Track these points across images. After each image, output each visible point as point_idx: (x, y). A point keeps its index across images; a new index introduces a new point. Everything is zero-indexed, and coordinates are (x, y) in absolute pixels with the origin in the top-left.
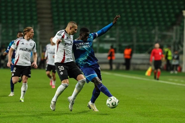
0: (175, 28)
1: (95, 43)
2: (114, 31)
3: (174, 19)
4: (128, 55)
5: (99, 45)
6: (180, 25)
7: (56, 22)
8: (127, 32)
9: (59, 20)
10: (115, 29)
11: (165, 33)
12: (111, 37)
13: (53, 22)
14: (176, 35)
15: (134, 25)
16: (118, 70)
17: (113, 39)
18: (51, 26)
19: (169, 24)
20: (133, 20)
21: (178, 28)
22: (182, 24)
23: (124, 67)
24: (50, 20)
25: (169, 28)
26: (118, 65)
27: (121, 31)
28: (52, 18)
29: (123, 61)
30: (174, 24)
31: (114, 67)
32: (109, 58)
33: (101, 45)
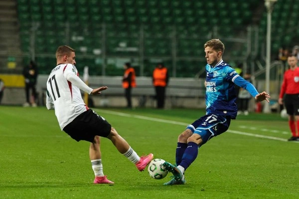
0: (249, 29)
1: (100, 56)
2: (135, 35)
3: (247, 13)
4: (161, 79)
5: (106, 61)
6: (258, 23)
7: (25, 16)
8: (160, 35)
9: (29, 11)
10: (137, 30)
11: (231, 39)
12: (129, 45)
13: (16, 16)
14: (253, 42)
15: (172, 23)
16: (142, 108)
17: (134, 49)
18: (15, 24)
19: (239, 21)
20: (171, 14)
21: (256, 29)
22: (263, 23)
23: (155, 103)
24: (13, 12)
25: (238, 30)
26: (144, 98)
27: (148, 35)
28: (15, 8)
29: (152, 91)
30: (247, 22)
31: (135, 102)
32: (126, 85)
33: (111, 61)
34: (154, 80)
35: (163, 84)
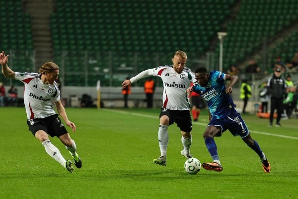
0: (208, 54)
1: (108, 73)
2: (131, 59)
3: (207, 44)
4: (149, 88)
5: (112, 76)
6: (214, 50)
7: (58, 47)
8: (148, 59)
9: (60, 44)
10: (133, 56)
11: (196, 61)
12: (128, 66)
13: (52, 47)
14: (210, 63)
15: (156, 51)
16: (136, 108)
17: (131, 68)
18: (51, 52)
19: (201, 49)
20: (155, 45)
21: (213, 54)
22: (217, 50)
23: (145, 105)
24: (50, 44)
25: (201, 55)
26: (137, 101)
27: (140, 59)
28: (51, 41)
29: (144, 97)
30: (207, 49)
31: (131, 104)
32: (124, 92)
33: (115, 77)
34: (145, 89)
35: (151, 91)
